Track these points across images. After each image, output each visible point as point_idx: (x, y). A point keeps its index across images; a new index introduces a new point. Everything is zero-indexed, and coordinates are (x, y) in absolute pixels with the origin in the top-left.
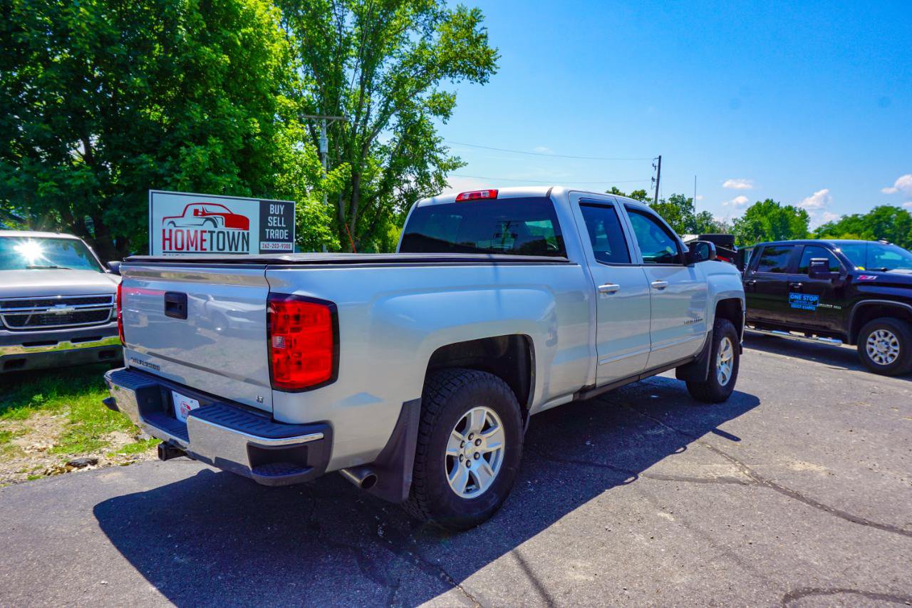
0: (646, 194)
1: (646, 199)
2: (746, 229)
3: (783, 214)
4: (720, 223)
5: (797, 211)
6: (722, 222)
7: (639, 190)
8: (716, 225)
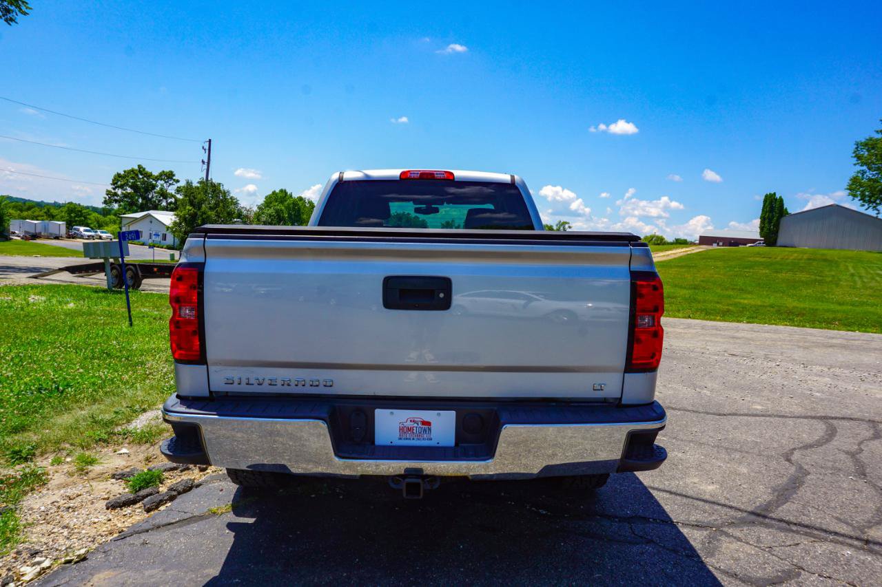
0: (174, 175)
1: (174, 180)
2: (270, 216)
3: (295, 204)
4: (246, 209)
5: (307, 201)
6: (248, 208)
7: (167, 170)
8: (243, 210)
